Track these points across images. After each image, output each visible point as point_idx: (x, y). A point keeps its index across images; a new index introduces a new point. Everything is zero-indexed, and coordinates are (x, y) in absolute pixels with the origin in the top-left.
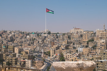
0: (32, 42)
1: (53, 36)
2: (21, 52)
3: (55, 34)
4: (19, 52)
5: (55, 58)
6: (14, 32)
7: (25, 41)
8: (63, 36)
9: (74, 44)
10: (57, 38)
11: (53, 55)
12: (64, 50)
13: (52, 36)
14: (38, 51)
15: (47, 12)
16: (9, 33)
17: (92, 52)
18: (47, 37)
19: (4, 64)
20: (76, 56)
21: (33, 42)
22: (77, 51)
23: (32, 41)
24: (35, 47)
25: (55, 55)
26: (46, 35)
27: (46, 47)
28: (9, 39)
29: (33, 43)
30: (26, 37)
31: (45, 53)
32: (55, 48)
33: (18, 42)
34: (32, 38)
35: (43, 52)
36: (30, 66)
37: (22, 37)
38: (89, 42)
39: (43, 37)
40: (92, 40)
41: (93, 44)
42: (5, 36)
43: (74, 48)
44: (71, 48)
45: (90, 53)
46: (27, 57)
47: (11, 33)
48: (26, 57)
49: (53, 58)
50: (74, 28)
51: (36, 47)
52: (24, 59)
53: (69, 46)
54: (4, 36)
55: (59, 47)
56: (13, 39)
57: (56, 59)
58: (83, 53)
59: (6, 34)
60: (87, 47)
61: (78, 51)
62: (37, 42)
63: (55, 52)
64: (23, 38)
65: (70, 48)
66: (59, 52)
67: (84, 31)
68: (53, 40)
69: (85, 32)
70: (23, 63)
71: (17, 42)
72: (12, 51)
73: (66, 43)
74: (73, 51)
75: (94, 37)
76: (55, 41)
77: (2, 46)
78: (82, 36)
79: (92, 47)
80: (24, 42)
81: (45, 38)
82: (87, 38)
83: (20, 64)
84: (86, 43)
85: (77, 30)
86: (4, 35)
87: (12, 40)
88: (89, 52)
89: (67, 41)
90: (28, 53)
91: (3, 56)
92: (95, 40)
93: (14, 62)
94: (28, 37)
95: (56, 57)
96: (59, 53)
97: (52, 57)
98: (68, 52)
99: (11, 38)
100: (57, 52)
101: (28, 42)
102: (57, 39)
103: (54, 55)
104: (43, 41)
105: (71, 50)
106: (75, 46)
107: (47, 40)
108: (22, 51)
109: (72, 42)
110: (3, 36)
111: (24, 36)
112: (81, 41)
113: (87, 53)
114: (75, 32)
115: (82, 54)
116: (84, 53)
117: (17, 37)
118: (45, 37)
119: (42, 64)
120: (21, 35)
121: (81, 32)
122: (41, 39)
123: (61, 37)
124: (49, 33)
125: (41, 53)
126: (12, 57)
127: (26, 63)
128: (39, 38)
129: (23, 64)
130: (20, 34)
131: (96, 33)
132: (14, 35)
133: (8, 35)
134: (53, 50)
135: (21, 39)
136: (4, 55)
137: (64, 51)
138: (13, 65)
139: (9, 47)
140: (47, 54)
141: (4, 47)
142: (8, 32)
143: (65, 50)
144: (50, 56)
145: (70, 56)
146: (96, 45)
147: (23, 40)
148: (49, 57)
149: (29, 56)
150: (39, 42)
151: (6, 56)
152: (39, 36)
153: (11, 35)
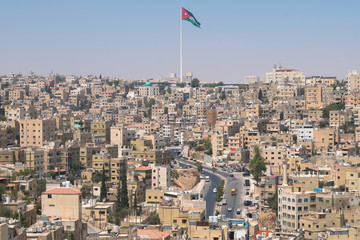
0: (146, 110)
1: (211, 92)
2: (132, 142)
3: (214, 85)
4: (124, 141)
5: (229, 159)
6: (88, 81)
7: (125, 108)
8: (241, 92)
9: (282, 118)
10: (223, 97)
11: (220, 152)
12: (255, 134)
13: (208, 93)
14: (167, 140)
15: (184, 18)
16: (73, 82)
17: (342, 140)
18: (192, 94)
19: (86, 178)
20: (294, 153)
21: (150, 111)
22: (295, 138)
23: (147, 106)
24: (157, 125)
25: (227, 152)
26: (187, 89)
27: (190, 127)
28: (74, 101)
29: (148, 115)
30: (125, 96)
31: (192, 145)
32: (226, 129)
33: (102, 110)
34: (145, 98)
35: (182, 141)
36: (164, 183)
37: (113, 96)
38: (331, 112)
39: (180, 97)
40: (340, 106)
41: (342, 117)
42: (61, 92)
43: (285, 129)
44: (275, 130)
45: (336, 143)
46: (154, 158)
47: (77, 82)
48: (149, 158)
49: (224, 160)
50: (275, 67)
51: (161, 126)
52: (145, 164)
53: (267, 122)
54: (57, 92)
55: (238, 128)
56: (86, 102)
57: (230, 162)
58: (313, 146)
59: (64, 86)
60: (323, 125)
61: (299, 138)
62: (162, 110)
63: (226, 141)
64: (118, 98)
65: (272, 130)
66: (241, 142)
67: (307, 78)
68: (212, 104)
69: (309, 81)
70: (144, 175)
71: (98, 111)
72: (104, 139)
73: (257, 114)
74: (283, 137)
75: (344, 96)
76: (219, 109)
77: (72, 124)
78: (301, 92)
79: (340, 128)
80: (120, 112)
81: (185, 100)
82: (319, 99)
83: (136, 177)
84: (321, 113)
85: (285, 75)
86: (57, 89)
87: (84, 104)
88: (332, 142)
89: (260, 108)
90: (153, 143)
91: (81, 154)
92: (348, 106)
93: (116, 173)
94: (131, 94)
95: (232, 157)
96: (240, 146)
97: (220, 158)
98: (268, 140)
99: (79, 97)
100: (234, 142)
101: (133, 112)
102: (224, 102)
103: (225, 152)
104: (180, 106)
105: (275, 135)
106: (287, 122)
107: (191, 104)
108: (135, 139)
109: (274, 111)
110: (54, 92)
111: (118, 92)
112: (303, 108)
113: (326, 145)
114: (279, 80)
115: (310, 148)
116: (318, 145)
117: (98, 96)
118: (185, 94)
119: (195, 179)
120: (110, 90)
121: (297, 80)
122: (173, 102)
123: (236, 94)
124: (195, 84)
125: (177, 144)
126: (109, 158)
127: (153, 174)
128: (167, 98)
129: (144, 180)
130: (107, 86)
131: (349, 84)
132: (89, 91)
133: (71, 89)
134: (222, 135)
135: (110, 101)
136: (82, 150)
137: (256, 137)
138: (112, 181)
139: (92, 126)
140: (200, 149)
141: (78, 126)
142: (69, 80)
143: (258, 136)
144: (210, 153)
145: (276, 155)
146: (352, 119)
147: (118, 104)
148: (207, 157)
149: (158, 154)
150: (166, 111)
151: (88, 152)
152: (164, 93)
153: (79, 89)
